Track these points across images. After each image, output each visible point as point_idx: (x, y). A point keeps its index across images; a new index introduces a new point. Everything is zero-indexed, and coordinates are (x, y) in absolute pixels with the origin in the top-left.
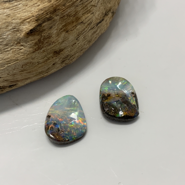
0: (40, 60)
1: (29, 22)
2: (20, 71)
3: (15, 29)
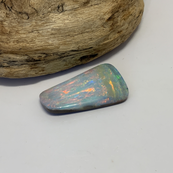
1: (108, 14)
3: (101, 18)
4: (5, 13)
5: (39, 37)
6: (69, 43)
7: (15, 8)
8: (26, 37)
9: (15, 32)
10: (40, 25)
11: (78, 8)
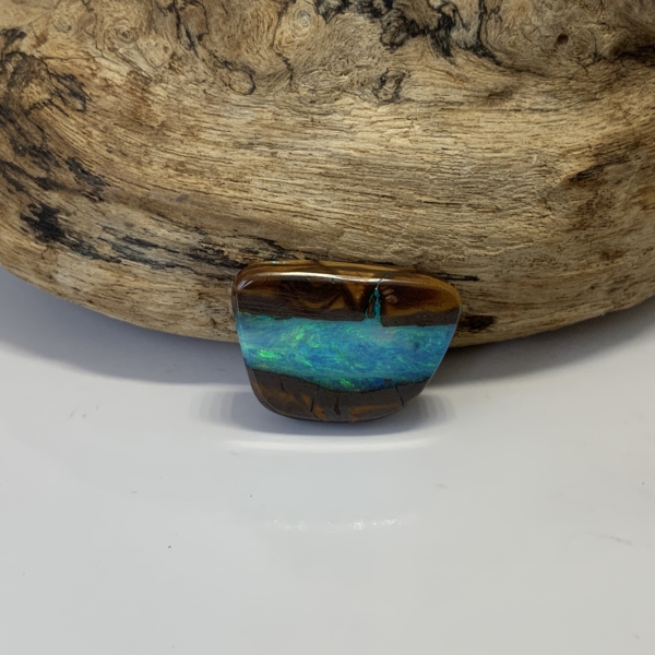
0: (571, 261)
1: (577, 158)
2: (523, 274)
3: (544, 168)
4: (170, 52)
5: (269, 172)
6: (386, 228)
7: (214, 44)
8: (219, 160)
9: (183, 130)
10: (288, 127)
11: (462, 104)
